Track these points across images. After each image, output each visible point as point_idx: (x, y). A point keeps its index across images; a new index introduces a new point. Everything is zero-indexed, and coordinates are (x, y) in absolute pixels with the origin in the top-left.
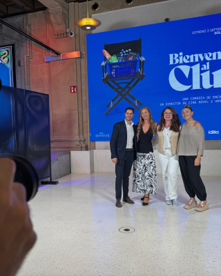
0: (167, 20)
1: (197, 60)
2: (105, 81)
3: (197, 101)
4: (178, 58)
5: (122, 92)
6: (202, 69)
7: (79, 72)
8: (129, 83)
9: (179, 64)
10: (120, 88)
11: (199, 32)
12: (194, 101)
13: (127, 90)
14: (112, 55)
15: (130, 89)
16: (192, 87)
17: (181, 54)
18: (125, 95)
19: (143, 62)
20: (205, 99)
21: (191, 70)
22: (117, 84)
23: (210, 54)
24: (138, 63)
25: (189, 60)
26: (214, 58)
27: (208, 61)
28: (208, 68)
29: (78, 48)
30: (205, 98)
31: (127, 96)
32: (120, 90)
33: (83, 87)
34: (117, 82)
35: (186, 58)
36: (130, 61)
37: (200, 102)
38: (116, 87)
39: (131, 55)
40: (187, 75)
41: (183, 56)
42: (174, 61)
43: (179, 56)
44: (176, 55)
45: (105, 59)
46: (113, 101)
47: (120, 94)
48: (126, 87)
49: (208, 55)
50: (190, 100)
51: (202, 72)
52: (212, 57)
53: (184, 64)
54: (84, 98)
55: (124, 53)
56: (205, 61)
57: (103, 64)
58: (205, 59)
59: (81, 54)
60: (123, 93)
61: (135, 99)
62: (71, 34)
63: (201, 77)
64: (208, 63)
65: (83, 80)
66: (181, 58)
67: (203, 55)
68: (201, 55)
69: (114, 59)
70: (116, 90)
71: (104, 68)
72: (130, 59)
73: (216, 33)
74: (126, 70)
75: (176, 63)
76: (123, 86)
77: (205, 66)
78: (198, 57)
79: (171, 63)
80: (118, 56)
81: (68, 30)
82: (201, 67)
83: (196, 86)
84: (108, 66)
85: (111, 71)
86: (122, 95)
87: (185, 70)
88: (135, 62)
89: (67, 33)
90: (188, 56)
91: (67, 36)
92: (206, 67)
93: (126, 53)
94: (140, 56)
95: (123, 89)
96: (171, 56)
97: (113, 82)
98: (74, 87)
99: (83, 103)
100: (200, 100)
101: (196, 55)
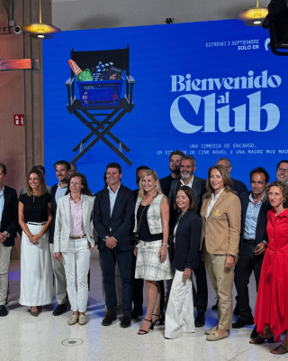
0: (169, 21)
1: (211, 88)
2: (72, 109)
3: (211, 150)
4: (184, 82)
5: (98, 128)
6: (219, 102)
7: (29, 92)
8: (110, 116)
9: (184, 92)
10: (95, 122)
11: (216, 44)
12: (206, 149)
13: (106, 126)
14: (83, 68)
15: (111, 125)
16: (203, 129)
17: (189, 76)
18: (103, 133)
19: (132, 84)
20: (223, 148)
21: (203, 102)
22: (91, 116)
23: (231, 79)
24: (124, 85)
25: (200, 86)
26: (237, 86)
27: (227, 90)
28: (227, 102)
29: (28, 53)
30: (223, 146)
31: (106, 136)
32: (95, 126)
33: (36, 116)
34: (91, 112)
35: (196, 83)
36: (112, 82)
37: (214, 152)
38: (89, 120)
39: (113, 72)
40: (196, 110)
41: (192, 79)
42: (178, 86)
43: (186, 79)
44: (182, 78)
45: (73, 75)
46: (83, 142)
47: (95, 131)
48: (105, 121)
49: (228, 81)
50: (200, 148)
51: (218, 106)
52: (233, 85)
53: (192, 92)
54: (37, 135)
55: (102, 68)
56: (223, 91)
57: (69, 81)
58: (223, 86)
59: (33, 63)
60: (100, 131)
61: (118, 142)
62: (18, 30)
63: (217, 114)
64: (227, 94)
65: (36, 105)
66: (188, 82)
67: (221, 81)
68: (217, 80)
69: (87, 76)
70: (89, 125)
71: (71, 89)
72: (112, 77)
73: (239, 48)
74: (105, 94)
75: (181, 89)
76: (100, 119)
77: (222, 97)
78: (213, 82)
79: (174, 89)
80: (93, 71)
81: (12, 23)
82: (217, 99)
83: (209, 127)
84: (76, 86)
85: (82, 94)
86: (98, 133)
87: (194, 101)
88: (118, 84)
89: (9, 27)
90: (198, 81)
91: (10, 33)
92: (225, 99)
93: (106, 67)
94: (128, 74)
95: (101, 125)
96: (174, 78)
97: (85, 111)
98: (20, 116)
99: (36, 142)
100: (215, 149)
101: (211, 80)
